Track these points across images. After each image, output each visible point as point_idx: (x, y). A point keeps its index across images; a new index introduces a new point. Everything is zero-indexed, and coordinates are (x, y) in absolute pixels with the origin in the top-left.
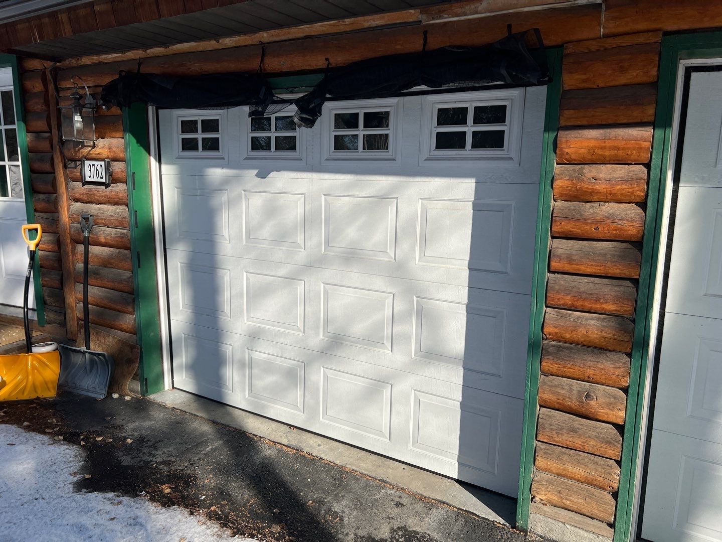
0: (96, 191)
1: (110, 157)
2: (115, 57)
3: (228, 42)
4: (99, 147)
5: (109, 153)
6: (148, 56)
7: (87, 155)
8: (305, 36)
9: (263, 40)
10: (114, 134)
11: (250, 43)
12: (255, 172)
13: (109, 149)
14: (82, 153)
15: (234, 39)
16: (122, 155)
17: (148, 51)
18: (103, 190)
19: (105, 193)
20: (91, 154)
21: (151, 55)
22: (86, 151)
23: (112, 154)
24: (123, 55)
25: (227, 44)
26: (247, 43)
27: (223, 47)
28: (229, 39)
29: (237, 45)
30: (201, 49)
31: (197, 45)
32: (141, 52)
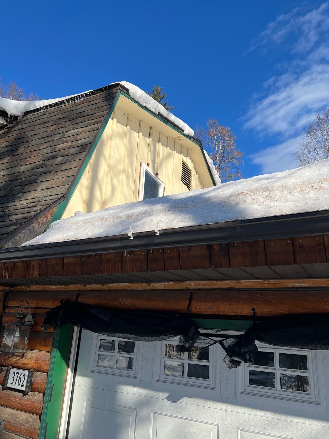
0: (14, 397)
1: (34, 367)
2: (58, 288)
3: (158, 286)
4: (27, 358)
5: (34, 365)
6: (86, 289)
7: (15, 363)
8: (229, 288)
9: (190, 287)
10: (43, 348)
11: (178, 288)
12: (166, 395)
13: (36, 361)
14: (10, 361)
15: (164, 284)
16: (45, 368)
17: (88, 286)
18: (21, 397)
19: (22, 401)
20: (18, 363)
21: (89, 289)
22: (14, 359)
23: (37, 365)
24: (66, 287)
25: (157, 286)
26: (175, 288)
27: (153, 288)
28: (159, 284)
29: (166, 288)
30: (133, 288)
31: (131, 285)
32: (81, 286)
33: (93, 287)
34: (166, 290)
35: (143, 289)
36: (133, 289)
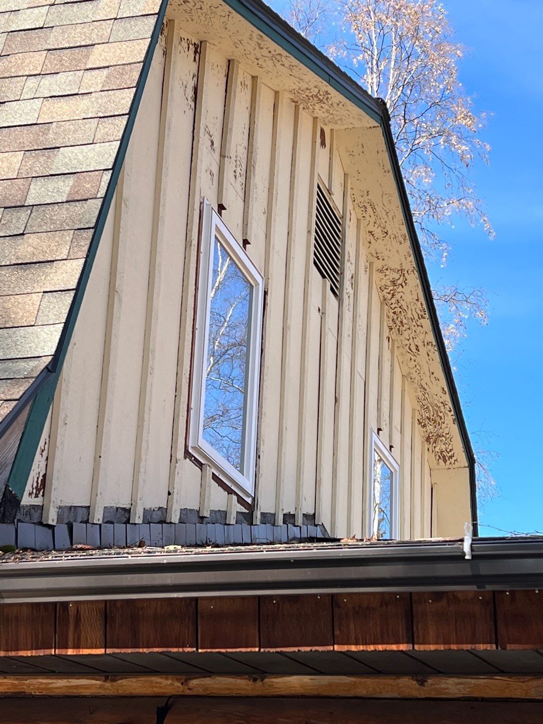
15: (473, 681)
17: (194, 682)
21: (200, 691)
24: (108, 685)
25: (447, 689)
26: (507, 694)
27: (433, 695)
28: (456, 680)
29: (476, 695)
30: (361, 692)
31: (355, 682)
32: (169, 682)
33: (216, 686)
34: (476, 699)
35: (399, 697)
36: (359, 695)
